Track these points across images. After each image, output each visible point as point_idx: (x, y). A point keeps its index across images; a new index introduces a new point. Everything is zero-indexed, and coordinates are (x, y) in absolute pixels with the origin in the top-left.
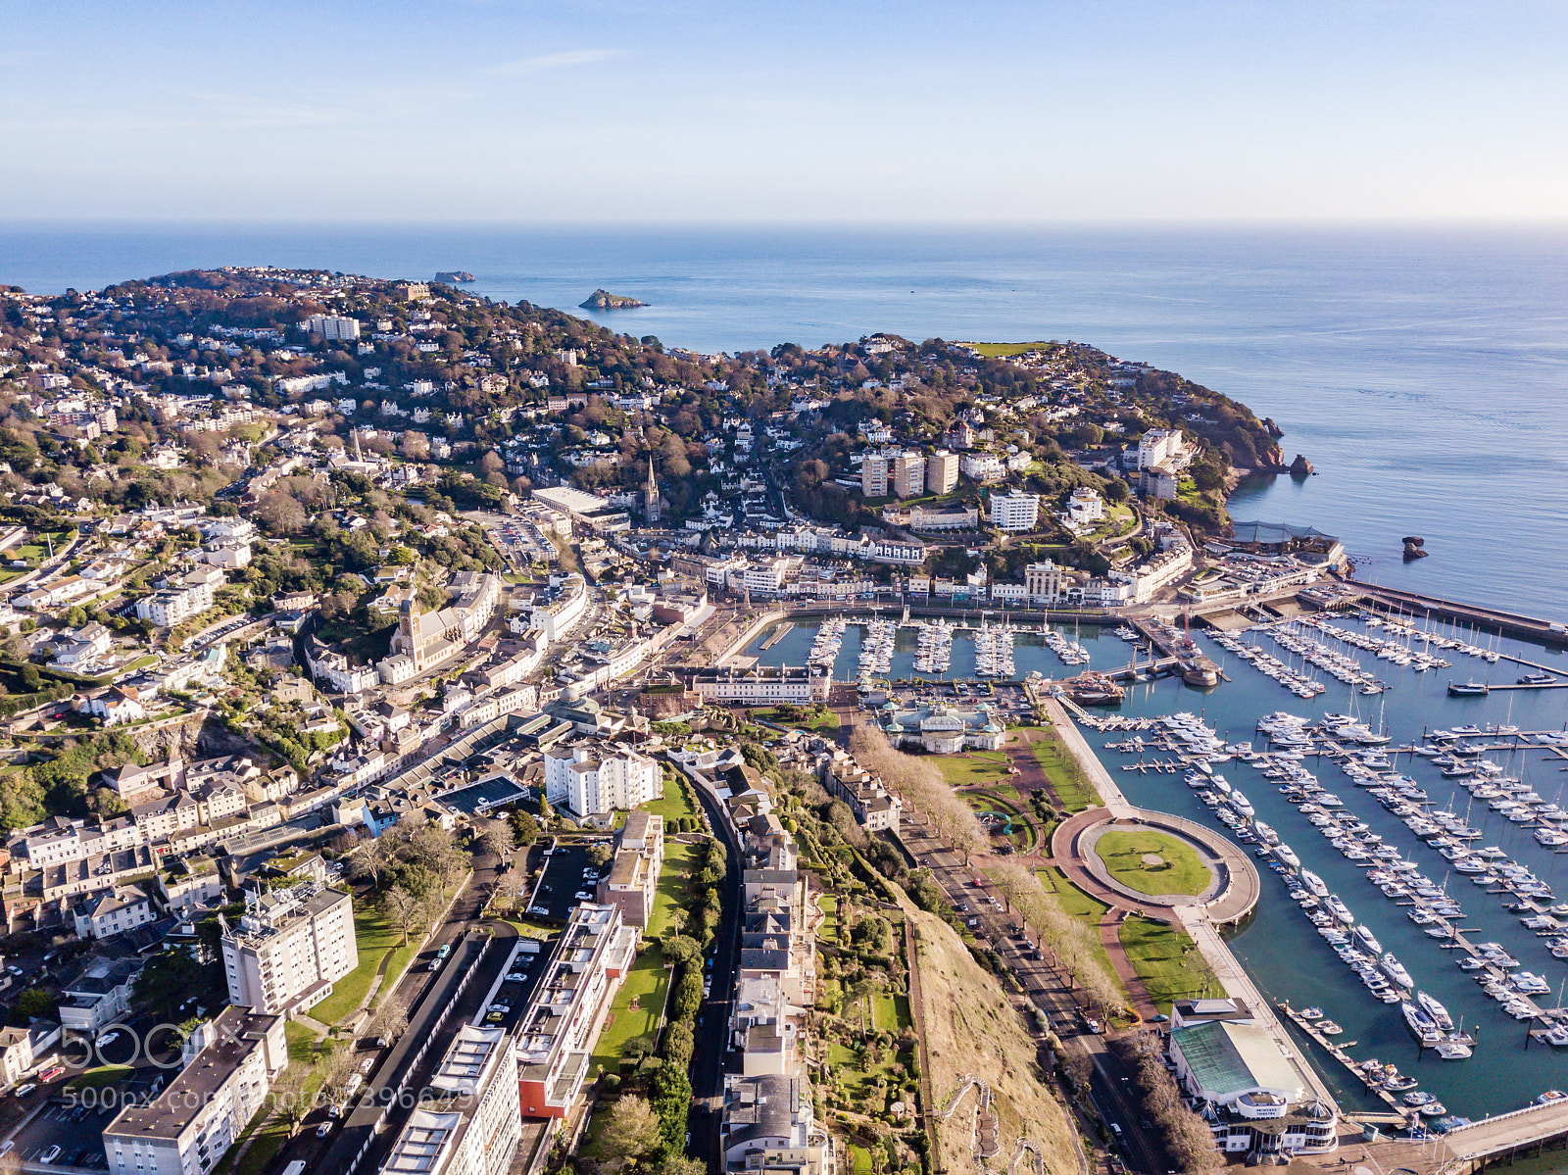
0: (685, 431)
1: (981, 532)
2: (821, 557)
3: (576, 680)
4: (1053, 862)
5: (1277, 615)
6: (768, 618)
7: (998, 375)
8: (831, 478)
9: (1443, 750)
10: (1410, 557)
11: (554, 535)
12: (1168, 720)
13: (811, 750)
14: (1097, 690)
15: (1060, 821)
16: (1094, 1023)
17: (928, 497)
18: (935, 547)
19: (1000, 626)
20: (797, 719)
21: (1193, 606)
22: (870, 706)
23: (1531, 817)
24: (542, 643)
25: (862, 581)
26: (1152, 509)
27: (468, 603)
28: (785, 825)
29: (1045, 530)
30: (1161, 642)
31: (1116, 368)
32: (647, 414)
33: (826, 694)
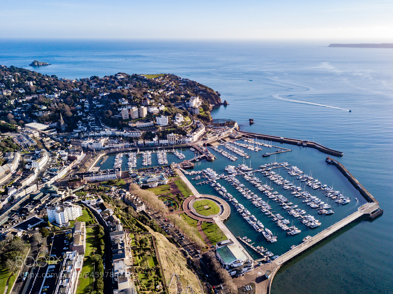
0: (69, 104)
1: (155, 127)
2: (113, 137)
3: (48, 180)
4: (184, 212)
5: (225, 141)
6: (101, 155)
7: (153, 84)
8: (113, 115)
9: (263, 170)
10: (251, 124)
11: (34, 138)
12: (205, 170)
13: (120, 193)
14: (188, 165)
15: (184, 201)
16: (199, 251)
17: (140, 119)
18: (144, 132)
19: (163, 151)
20: (114, 183)
21: (207, 141)
22: (133, 177)
23: (282, 183)
24: (36, 171)
25: (125, 143)
26: (195, 117)
27: (11, 162)
28: (118, 217)
29: (170, 125)
30: (201, 151)
31: (181, 80)
32: (57, 99)
33: (121, 175)
